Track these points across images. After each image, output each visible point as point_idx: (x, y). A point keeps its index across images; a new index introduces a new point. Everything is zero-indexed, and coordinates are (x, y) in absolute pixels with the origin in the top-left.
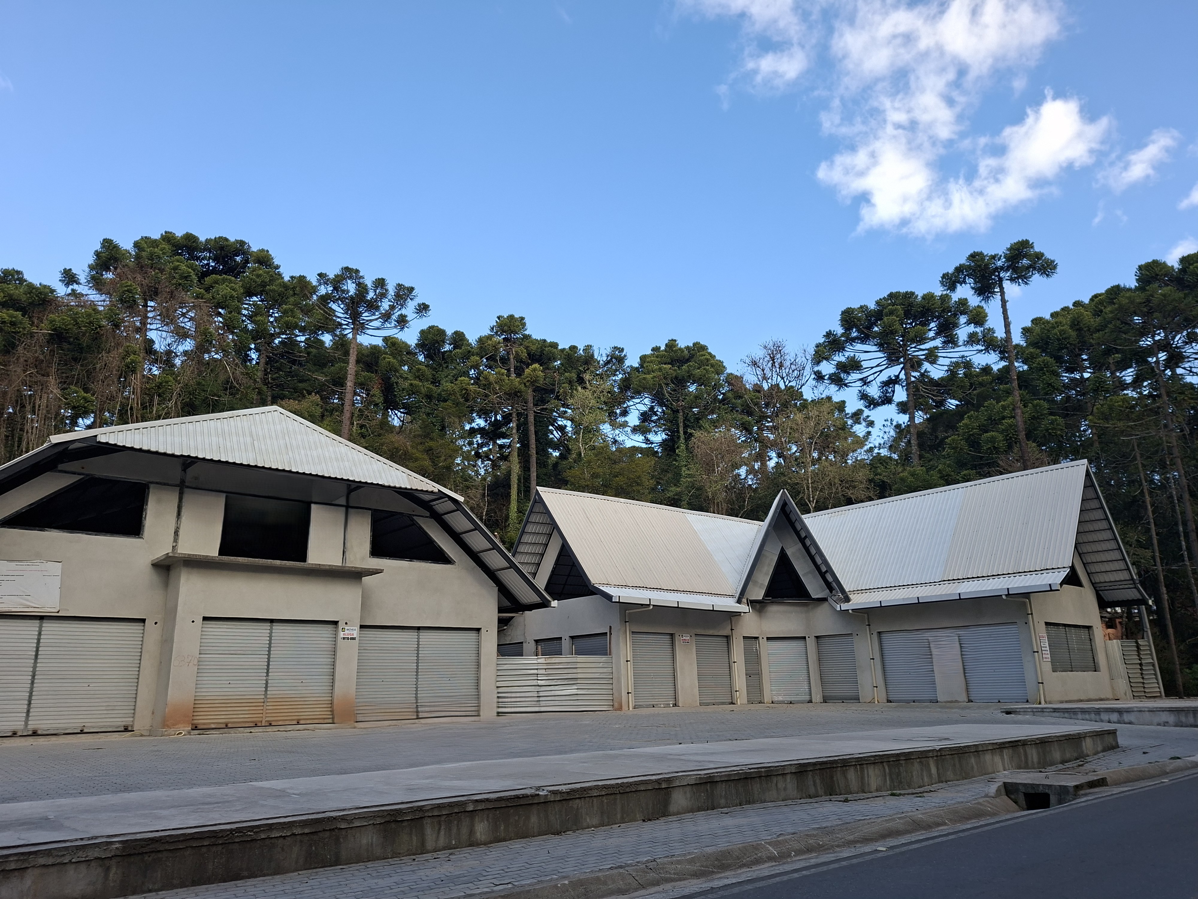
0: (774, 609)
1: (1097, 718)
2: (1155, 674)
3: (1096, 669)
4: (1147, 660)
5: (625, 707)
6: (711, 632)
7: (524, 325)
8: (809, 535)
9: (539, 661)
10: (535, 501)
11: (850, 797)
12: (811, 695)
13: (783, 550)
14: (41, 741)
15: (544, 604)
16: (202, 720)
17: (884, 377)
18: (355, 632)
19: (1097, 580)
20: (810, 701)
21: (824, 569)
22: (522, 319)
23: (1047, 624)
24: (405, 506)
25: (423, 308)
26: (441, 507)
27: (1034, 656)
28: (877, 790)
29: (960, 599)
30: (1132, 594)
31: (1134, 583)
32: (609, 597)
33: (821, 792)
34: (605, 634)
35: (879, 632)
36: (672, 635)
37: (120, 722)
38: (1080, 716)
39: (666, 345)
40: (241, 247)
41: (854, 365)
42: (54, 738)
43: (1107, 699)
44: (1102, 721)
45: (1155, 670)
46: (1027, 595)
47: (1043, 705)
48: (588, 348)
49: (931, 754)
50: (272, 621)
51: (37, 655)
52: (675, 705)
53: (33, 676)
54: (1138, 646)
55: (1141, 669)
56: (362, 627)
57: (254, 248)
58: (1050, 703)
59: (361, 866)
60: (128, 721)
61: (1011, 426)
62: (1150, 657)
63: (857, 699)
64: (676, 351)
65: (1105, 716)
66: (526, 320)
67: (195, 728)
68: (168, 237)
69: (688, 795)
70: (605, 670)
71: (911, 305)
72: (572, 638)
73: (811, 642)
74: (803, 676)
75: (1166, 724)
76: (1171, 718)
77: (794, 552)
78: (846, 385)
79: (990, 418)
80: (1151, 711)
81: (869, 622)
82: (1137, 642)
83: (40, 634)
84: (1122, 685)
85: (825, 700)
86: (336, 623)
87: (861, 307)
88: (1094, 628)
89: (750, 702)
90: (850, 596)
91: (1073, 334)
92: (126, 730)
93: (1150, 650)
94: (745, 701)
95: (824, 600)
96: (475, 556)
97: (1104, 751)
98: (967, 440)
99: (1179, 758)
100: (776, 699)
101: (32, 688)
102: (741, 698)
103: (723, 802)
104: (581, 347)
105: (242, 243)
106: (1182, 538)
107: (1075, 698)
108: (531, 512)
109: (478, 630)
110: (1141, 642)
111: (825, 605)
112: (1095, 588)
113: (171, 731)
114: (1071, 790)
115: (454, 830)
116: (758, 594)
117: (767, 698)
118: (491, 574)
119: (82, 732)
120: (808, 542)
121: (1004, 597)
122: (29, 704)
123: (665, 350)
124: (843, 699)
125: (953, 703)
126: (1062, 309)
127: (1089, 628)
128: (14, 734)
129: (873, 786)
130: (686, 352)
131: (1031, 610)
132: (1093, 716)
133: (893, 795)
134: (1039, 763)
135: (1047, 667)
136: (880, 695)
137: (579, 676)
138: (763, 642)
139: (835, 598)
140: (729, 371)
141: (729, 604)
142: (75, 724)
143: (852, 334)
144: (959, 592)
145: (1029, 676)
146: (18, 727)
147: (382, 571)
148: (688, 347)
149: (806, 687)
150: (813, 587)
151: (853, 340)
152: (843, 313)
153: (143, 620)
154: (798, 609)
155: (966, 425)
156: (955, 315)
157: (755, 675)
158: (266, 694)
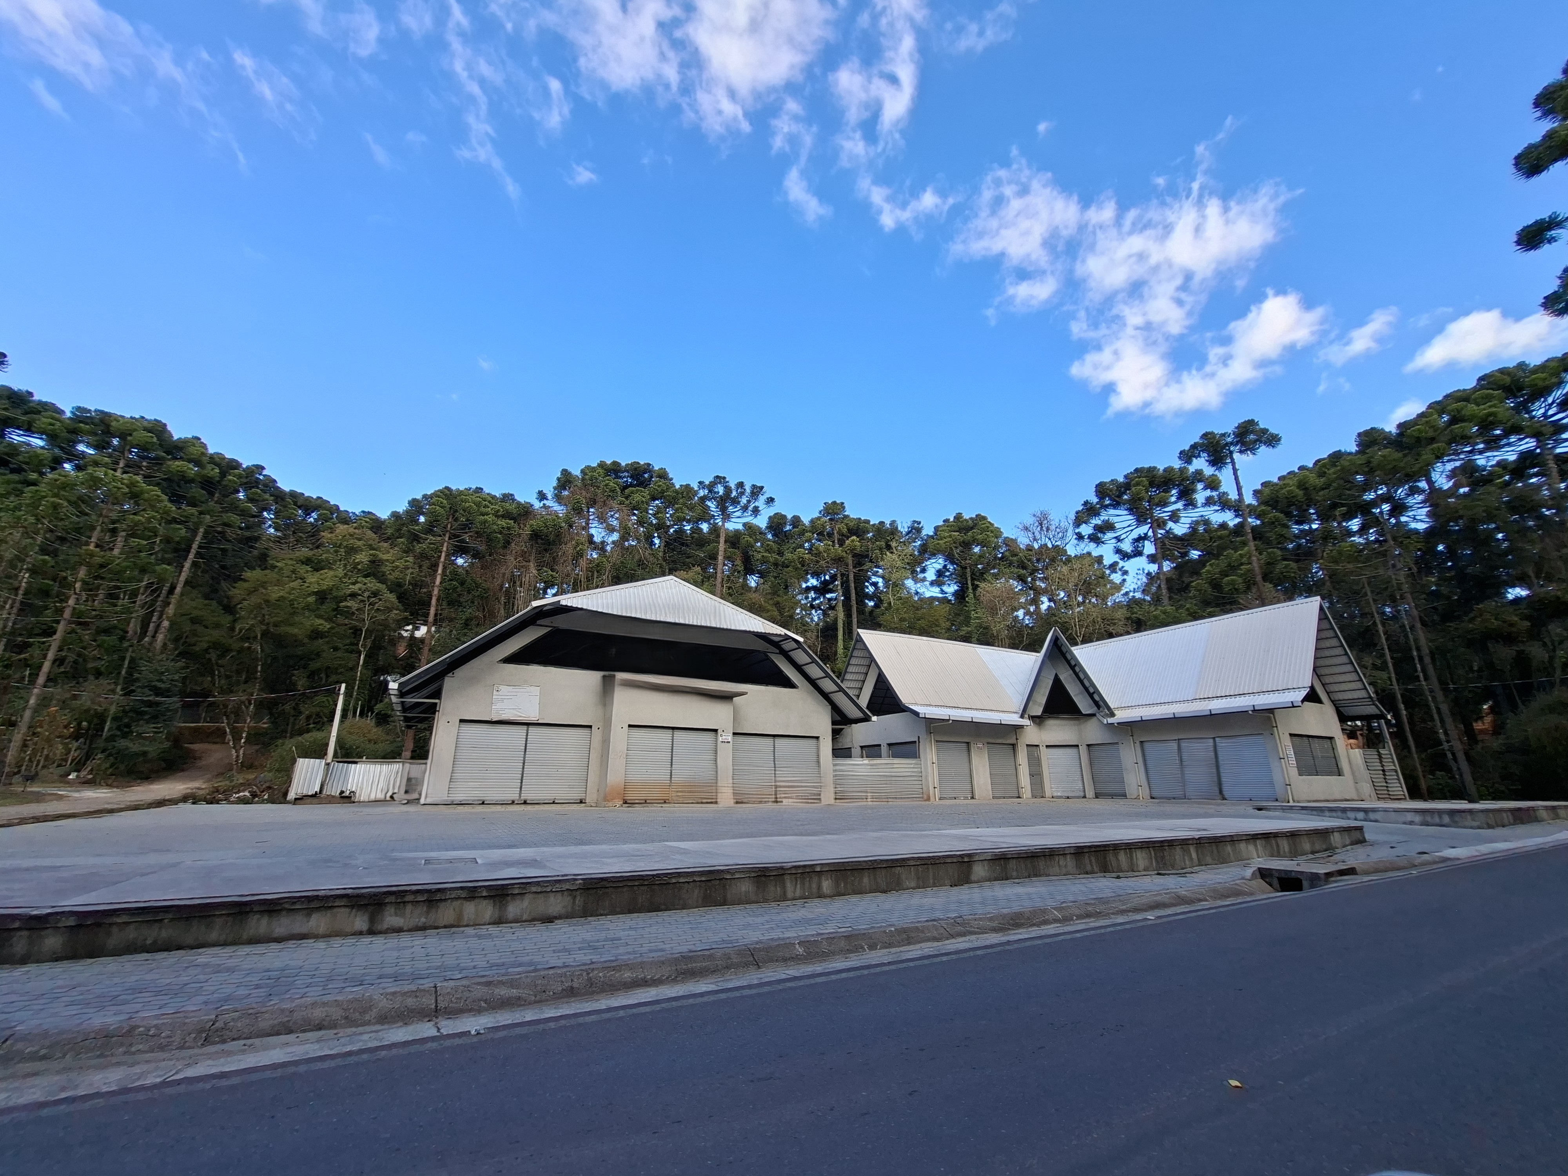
0: (1051, 723)
1: (1344, 815)
2: (1398, 779)
3: (1340, 773)
4: (1389, 766)
5: (932, 799)
6: (999, 741)
7: (844, 508)
8: (1078, 663)
10: (857, 641)
11: (1121, 874)
12: (1085, 792)
13: (1056, 675)
14: (529, 808)
15: (867, 719)
16: (630, 797)
17: (1135, 535)
18: (730, 738)
19: (1337, 698)
20: (1084, 797)
21: (1091, 690)
22: (843, 503)
23: (1291, 735)
24: (761, 646)
25: (770, 500)
26: (787, 646)
27: (1280, 761)
28: (1145, 870)
29: (1211, 714)
30: (1371, 710)
31: (1372, 701)
32: (916, 714)
33: (1096, 869)
34: (915, 742)
35: (1142, 742)
36: (968, 743)
37: (578, 796)
38: (1327, 814)
39: (954, 517)
40: (647, 468)
41: (1109, 526)
42: (537, 806)
43: (1353, 800)
44: (1349, 819)
45: (1398, 776)
46: (1271, 711)
47: (1291, 804)
49: (1191, 842)
50: (673, 728)
51: (525, 749)
52: (972, 798)
53: (524, 763)
54: (1380, 755)
55: (1384, 775)
56: (734, 734)
57: (656, 467)
58: (1298, 802)
59: (741, 907)
60: (582, 796)
61: (1248, 571)
62: (1392, 764)
63: (1124, 796)
64: (962, 522)
65: (1351, 815)
67: (625, 803)
68: (602, 465)
69: (986, 868)
70: (915, 770)
71: (1154, 477)
72: (889, 745)
73: (1083, 750)
74: (1077, 777)
77: (1066, 677)
78: (1103, 542)
79: (1229, 565)
80: (1396, 811)
81: (1132, 733)
82: (1378, 752)
83: (527, 736)
84: (1367, 789)
85: (1097, 796)
86: (716, 731)
87: (1112, 480)
88: (1336, 739)
89: (1034, 796)
90: (1116, 712)
92: (581, 802)
93: (1392, 759)
94: (1030, 795)
95: (1093, 715)
96: (813, 682)
97: (1352, 844)
98: (1210, 583)
99: (1425, 853)
100: (1055, 794)
101: (523, 772)
102: (1027, 793)
103: (1014, 874)
104: (888, 523)
106: (1417, 661)
107: (1322, 798)
108: (854, 649)
109: (817, 738)
110: (1382, 751)
111: (1094, 719)
112: (1335, 705)
113: (610, 804)
114: (1323, 876)
115: (807, 884)
116: (1038, 711)
117: (1048, 794)
118: (826, 696)
119: (554, 803)
120: (1077, 669)
121: (1250, 712)
122: (521, 783)
124: (1112, 796)
126: (1289, 473)
127: (1331, 738)
128: (513, 802)
129: (1141, 867)
130: (970, 522)
131: (1276, 724)
132: (1339, 814)
133: (1159, 874)
134: (1291, 852)
135: (1293, 772)
136: (1144, 792)
137: (896, 774)
138: (1043, 749)
139: (1102, 714)
140: (1005, 535)
141: (1014, 719)
142: (549, 797)
143: (1107, 502)
144: (1209, 708)
145: (1277, 778)
146: (515, 797)
147: (746, 693)
148: (971, 519)
149: (1081, 785)
150: (1083, 704)
151: (1107, 506)
152: (1097, 486)
153: (590, 727)
154: (1072, 722)
155: (1208, 571)
156: (1193, 483)
157: (1036, 775)
158: (671, 780)
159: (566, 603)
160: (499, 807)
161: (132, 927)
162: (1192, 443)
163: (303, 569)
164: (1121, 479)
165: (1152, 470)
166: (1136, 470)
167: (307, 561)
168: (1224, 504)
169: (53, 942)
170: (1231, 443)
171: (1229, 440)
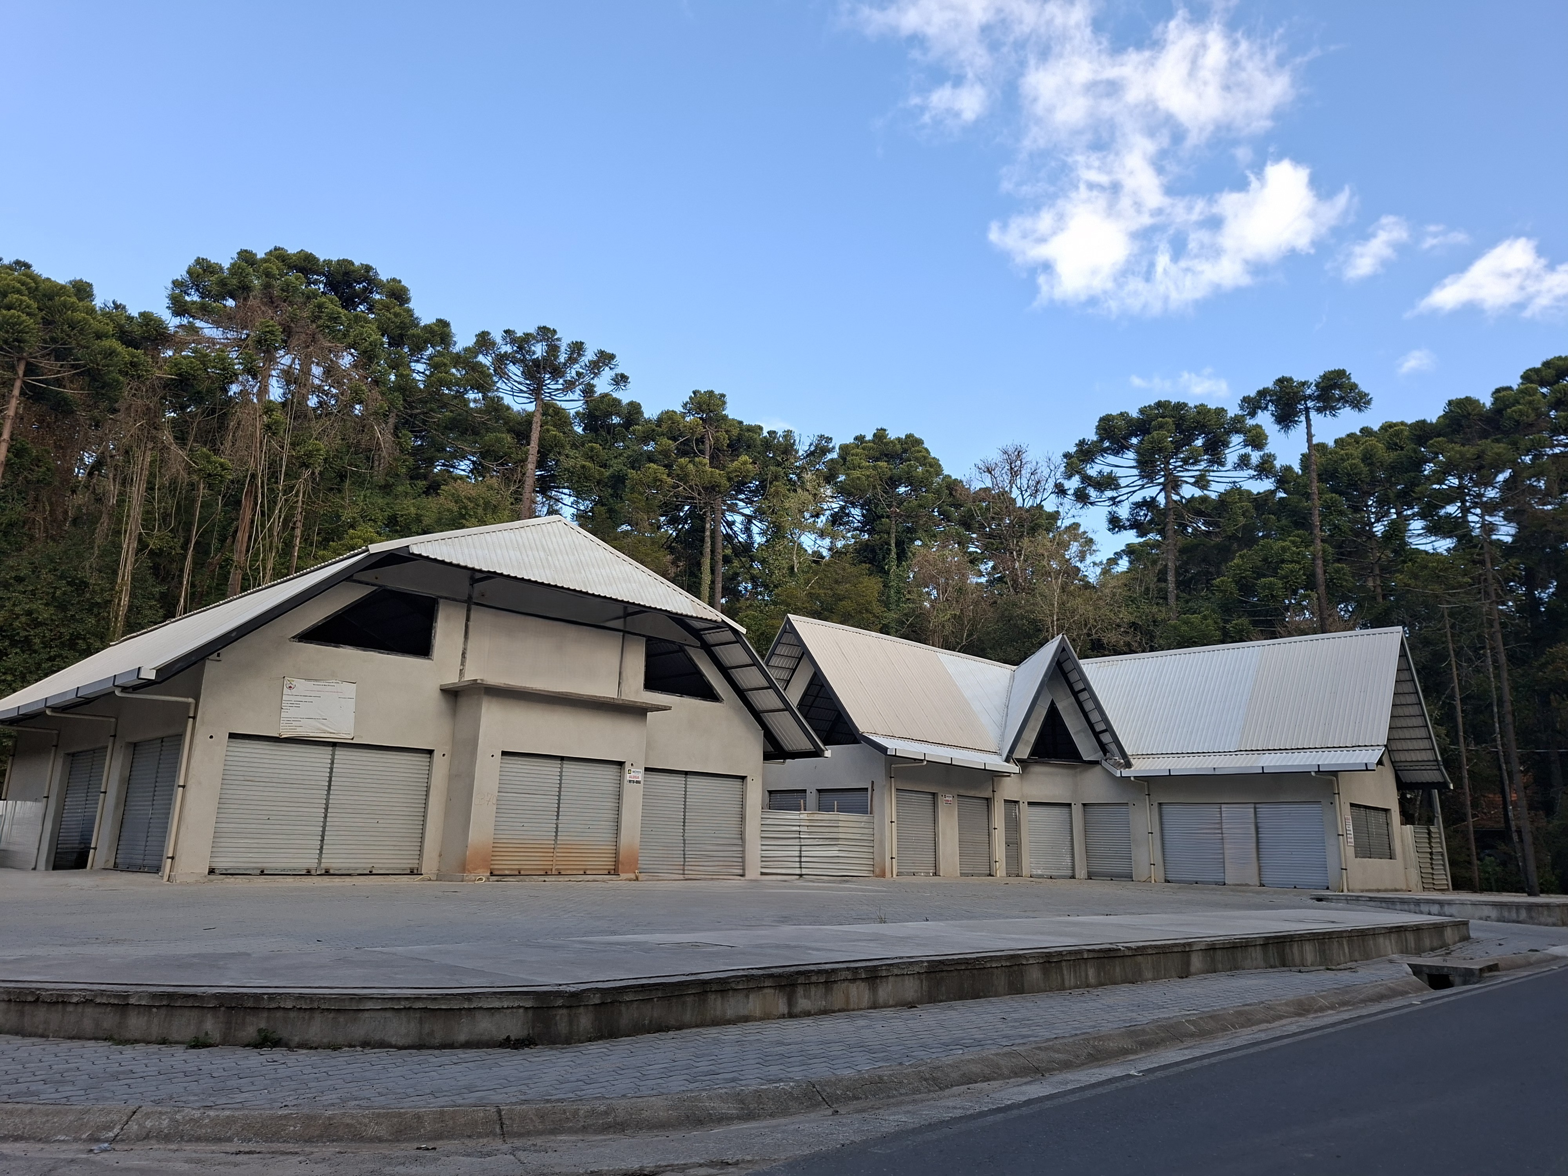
0: (1037, 770)
2: (1444, 865)
3: (1391, 856)
4: (1437, 849)
5: (888, 874)
6: (972, 793)
7: (724, 403)
8: (1088, 688)
9: (802, 817)
10: (784, 631)
11: (1303, 969)
12: (1073, 869)
13: (1053, 703)
14: (337, 881)
15: (817, 753)
16: (504, 864)
17: (1138, 497)
18: (641, 776)
19: (1398, 759)
20: (1073, 877)
21: (1100, 727)
22: (723, 396)
23: (1352, 805)
24: (677, 634)
25: (621, 380)
26: (712, 637)
27: (1338, 839)
28: (1312, 965)
29: (1263, 773)
30: (1432, 776)
31: (1438, 765)
32: (883, 749)
33: (1277, 964)
34: (866, 789)
35: (1160, 804)
36: (934, 794)
37: (411, 863)
39: (875, 435)
40: (367, 274)
41: (1108, 482)
42: (346, 879)
43: (1401, 890)
45: (1443, 860)
46: (1335, 773)
47: (1346, 893)
48: (788, 434)
49: (1344, 935)
50: (562, 758)
51: (329, 786)
52: (935, 874)
53: (326, 809)
54: (1429, 833)
55: (1431, 859)
56: (647, 769)
57: (384, 276)
58: (1353, 892)
60: (414, 863)
61: (1292, 571)
62: (1440, 847)
63: (1129, 877)
64: (887, 444)
66: (728, 399)
67: (492, 874)
68: (280, 254)
70: (866, 831)
71: (1182, 418)
72: (820, 791)
73: (1077, 810)
74: (1066, 850)
75: (1487, 918)
76: (1493, 913)
77: (1065, 706)
78: (1091, 504)
79: (1265, 560)
81: (1149, 790)
82: (1429, 829)
83: (332, 763)
84: (1414, 876)
85: (1090, 876)
86: (621, 764)
87: (1122, 414)
88: (1392, 811)
89: (1009, 875)
90: (1133, 761)
91: (1365, 469)
92: (412, 873)
93: (1440, 838)
94: (1004, 874)
95: (1096, 763)
96: (742, 695)
97: (1460, 941)
98: (1237, 583)
99: (1537, 951)
100: (1036, 872)
101: (325, 822)
102: (1001, 869)
104: (781, 433)
105: (368, 268)
106: (1496, 720)
107: (1374, 888)
109: (743, 778)
110: (1432, 829)
111: (1098, 769)
112: (1394, 767)
113: (472, 876)
114: (1477, 972)
116: (1024, 752)
117: (1025, 872)
118: (757, 715)
119: (371, 873)
120: (1084, 696)
121: (1313, 774)
122: (322, 840)
123: (873, 441)
124: (1113, 877)
125: (1241, 887)
126: (1348, 436)
127: (1386, 811)
128: (309, 873)
130: (898, 446)
131: (1338, 789)
133: (1328, 969)
134: (1415, 949)
135: (1350, 851)
136: (1158, 874)
137: (841, 836)
138: (1024, 807)
139: (1112, 762)
140: (946, 472)
141: (996, 763)
142: (363, 864)
143: (1107, 444)
144: (1261, 765)
145: (1332, 862)
146: (312, 863)
147: (669, 708)
148: (899, 439)
149: (1068, 861)
150: (1086, 748)
151: (1105, 450)
152: (1102, 420)
153: (430, 752)
154: (1064, 771)
155: (1238, 566)
156: (1229, 433)
157: (1013, 844)
158: (556, 840)
159: (415, 550)
160: (290, 879)
161: (635, 1005)
162: (1261, 388)
164: (1134, 414)
165: (1180, 406)
166: (1159, 404)
168: (1265, 468)
169: (585, 1021)
170: (1310, 397)
171: (1309, 392)
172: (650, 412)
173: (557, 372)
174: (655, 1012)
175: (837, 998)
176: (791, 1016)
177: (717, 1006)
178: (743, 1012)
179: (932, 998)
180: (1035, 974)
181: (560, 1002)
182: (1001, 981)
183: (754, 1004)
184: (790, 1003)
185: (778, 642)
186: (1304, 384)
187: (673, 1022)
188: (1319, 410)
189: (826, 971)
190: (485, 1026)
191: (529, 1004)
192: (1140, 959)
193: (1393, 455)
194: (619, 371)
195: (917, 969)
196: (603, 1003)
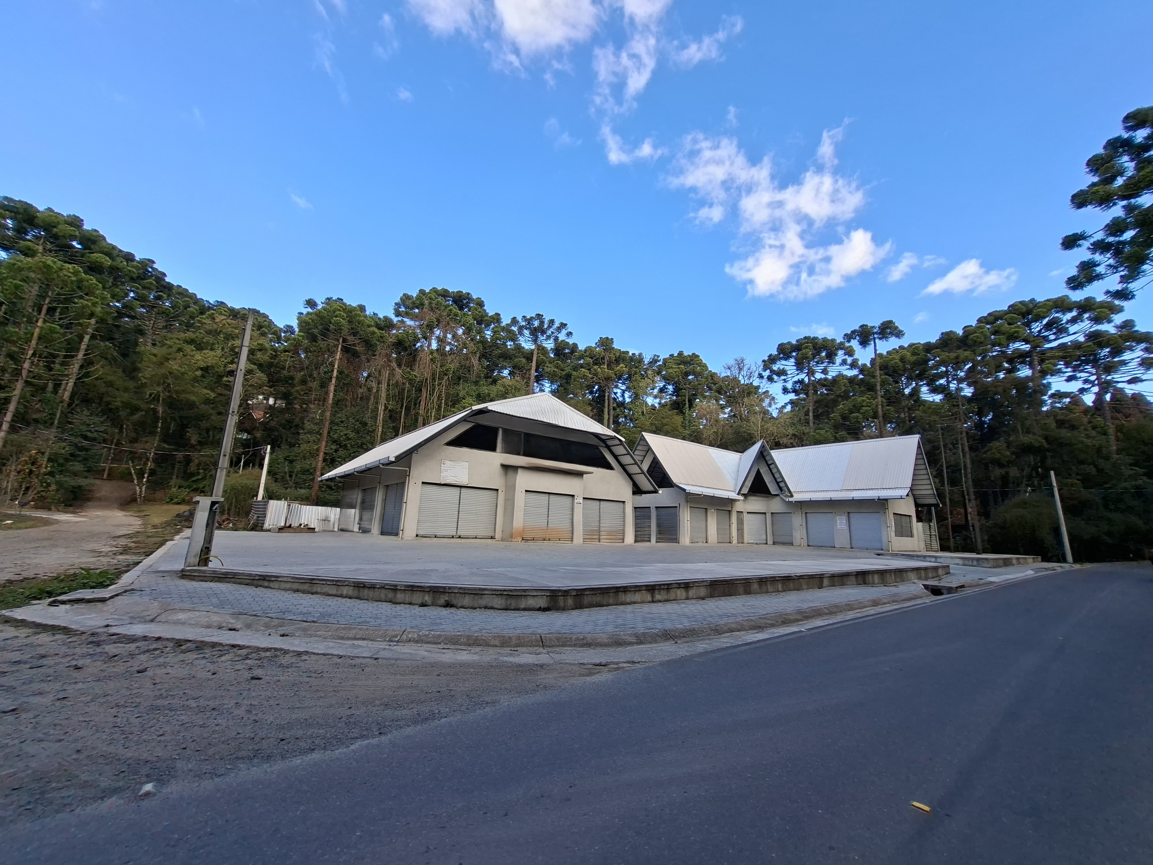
0: (751, 498)
2: (936, 540)
3: (912, 536)
4: (933, 533)
5: (685, 542)
6: (722, 508)
7: (613, 342)
8: (774, 463)
10: (641, 440)
12: (767, 540)
13: (758, 469)
14: (463, 541)
15: (656, 492)
16: (527, 536)
17: (796, 379)
18: (581, 501)
19: (916, 494)
20: (766, 544)
21: (779, 479)
22: (612, 339)
23: (894, 514)
24: (595, 442)
25: (569, 334)
26: (610, 443)
27: (887, 529)
28: (879, 584)
29: (854, 500)
30: (933, 501)
31: (935, 496)
32: (683, 490)
33: (863, 583)
34: (676, 507)
35: (806, 513)
36: (706, 509)
37: (490, 534)
39: (678, 354)
41: (782, 373)
42: (467, 540)
43: (916, 551)
45: (936, 537)
46: (886, 500)
47: (892, 552)
48: (640, 355)
50: (549, 493)
51: (459, 503)
52: (706, 542)
53: (459, 512)
54: (930, 526)
55: (931, 537)
56: (584, 498)
57: (474, 297)
60: (492, 534)
61: (866, 410)
62: (935, 532)
63: (792, 544)
64: (683, 358)
66: (614, 340)
67: (523, 539)
68: (434, 290)
71: (816, 343)
72: (656, 507)
73: (769, 516)
74: (764, 532)
75: (958, 564)
77: (764, 471)
78: (775, 382)
79: (854, 406)
81: (801, 507)
82: (929, 524)
83: (461, 494)
84: (923, 544)
85: (774, 543)
86: (573, 496)
87: (788, 342)
88: (912, 516)
89: (738, 543)
90: (794, 495)
92: (492, 538)
93: (935, 528)
95: (778, 495)
96: (623, 466)
98: (841, 416)
99: (982, 579)
100: (750, 541)
101: (458, 517)
102: (735, 541)
105: (469, 294)
107: (904, 550)
109: (624, 502)
110: (931, 524)
111: (778, 498)
112: (914, 497)
113: (515, 540)
116: (745, 491)
117: (745, 541)
118: (630, 476)
119: (476, 538)
120: (772, 467)
121: (878, 500)
122: (458, 524)
123: (678, 357)
124: (784, 544)
125: (842, 549)
126: (893, 350)
127: (910, 517)
128: (453, 537)
130: (688, 358)
131: (888, 507)
133: (885, 586)
135: (893, 534)
136: (804, 543)
138: (745, 514)
139: (785, 495)
140: (710, 369)
141: (733, 495)
142: (473, 534)
143: (781, 356)
144: (852, 496)
145: (884, 539)
146: (454, 533)
147: (592, 473)
148: (689, 355)
149: (764, 537)
150: (773, 488)
151: (781, 358)
152: (779, 345)
153: (497, 490)
154: (763, 499)
155: (842, 408)
156: (837, 349)
157: (740, 530)
158: (548, 526)
159: (490, 408)
160: (446, 539)
162: (853, 329)
163: (189, 348)
164: (794, 342)
165: (815, 338)
166: (805, 338)
167: (191, 342)
168: (854, 365)
169: (570, 601)
170: (876, 333)
171: (875, 331)
172: (581, 347)
173: (543, 332)
174: (598, 599)
175: (672, 595)
176: (653, 602)
177: (622, 597)
178: (633, 600)
179: (712, 596)
180: (755, 586)
181: (560, 594)
182: (741, 589)
183: (637, 597)
184: (653, 597)
185: (638, 444)
186: (873, 327)
187: (605, 603)
188: (880, 339)
189: (667, 584)
190: (531, 602)
191: (548, 594)
192: (801, 580)
193: (915, 357)
194: (569, 330)
195: (705, 584)
196: (577, 595)
